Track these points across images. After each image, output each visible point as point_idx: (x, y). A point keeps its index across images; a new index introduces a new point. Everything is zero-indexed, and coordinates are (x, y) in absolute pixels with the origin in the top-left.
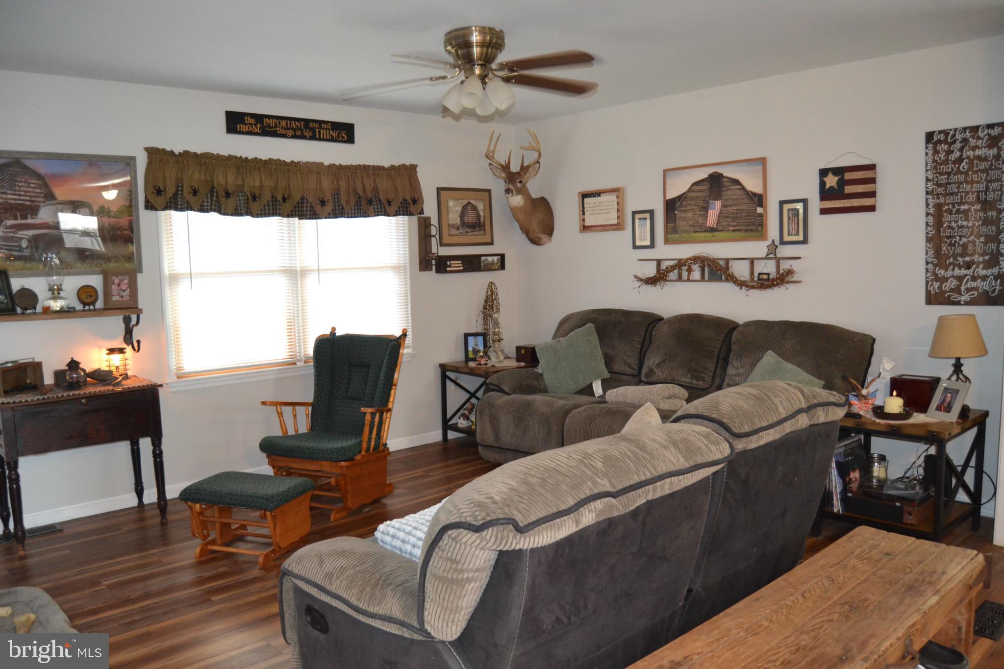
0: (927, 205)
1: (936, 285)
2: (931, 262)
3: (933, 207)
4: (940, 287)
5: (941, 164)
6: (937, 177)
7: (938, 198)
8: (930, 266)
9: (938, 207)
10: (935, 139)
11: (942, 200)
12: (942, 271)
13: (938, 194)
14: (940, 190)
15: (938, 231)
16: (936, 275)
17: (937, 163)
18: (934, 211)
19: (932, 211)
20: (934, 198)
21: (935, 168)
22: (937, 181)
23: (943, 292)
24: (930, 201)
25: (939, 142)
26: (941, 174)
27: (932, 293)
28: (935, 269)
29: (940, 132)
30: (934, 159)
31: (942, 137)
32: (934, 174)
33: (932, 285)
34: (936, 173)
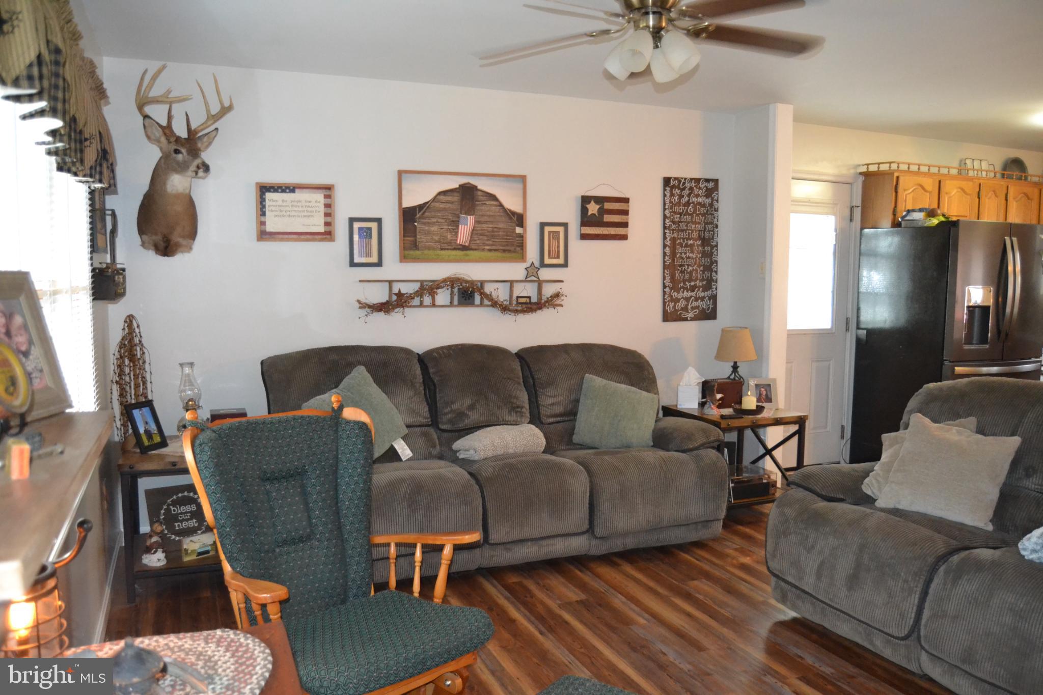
0: (665, 238)
1: (672, 305)
2: (668, 286)
3: (670, 240)
4: (674, 307)
5: (676, 205)
6: (672, 215)
7: (673, 233)
8: (667, 290)
9: (673, 240)
10: (672, 184)
11: (676, 235)
12: (676, 294)
13: (673, 230)
14: (674, 226)
15: (673, 261)
16: (672, 296)
17: (673, 204)
18: (670, 244)
19: (668, 243)
20: (670, 233)
21: (671, 208)
22: (673, 219)
23: (676, 311)
24: (668, 235)
25: (673, 187)
26: (675, 213)
27: (669, 311)
28: (670, 292)
29: (676, 179)
30: (670, 200)
31: (676, 183)
32: (670, 212)
33: (668, 305)
34: (672, 212)
